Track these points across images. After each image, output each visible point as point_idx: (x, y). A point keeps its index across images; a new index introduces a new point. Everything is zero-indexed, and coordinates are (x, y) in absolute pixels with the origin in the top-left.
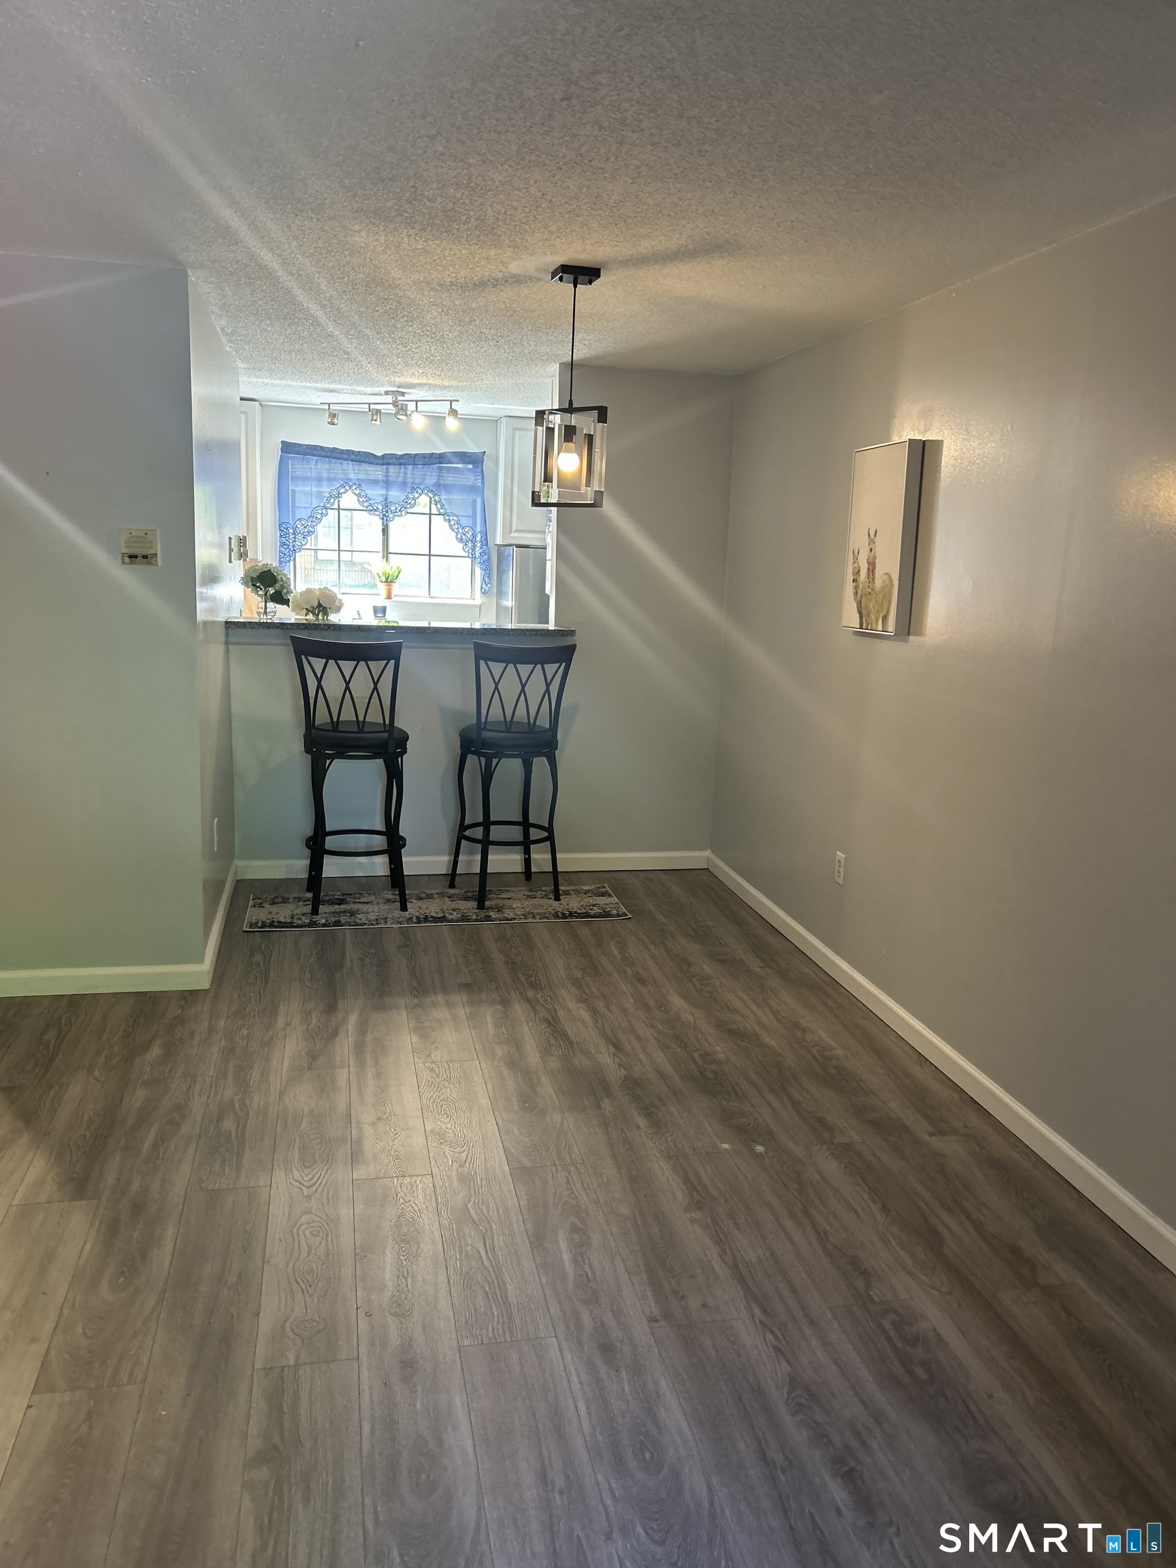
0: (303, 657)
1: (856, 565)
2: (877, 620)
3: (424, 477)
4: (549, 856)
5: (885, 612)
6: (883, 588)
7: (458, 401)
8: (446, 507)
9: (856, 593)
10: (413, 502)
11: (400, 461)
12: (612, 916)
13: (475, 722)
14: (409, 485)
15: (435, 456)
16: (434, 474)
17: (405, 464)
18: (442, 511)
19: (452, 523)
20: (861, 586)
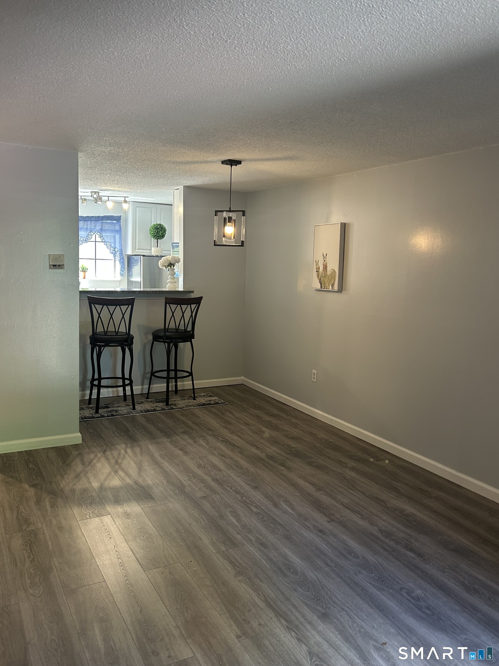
0: (92, 304)
1: (318, 266)
2: (329, 286)
3: (95, 226)
4: (191, 382)
5: (333, 283)
6: (331, 274)
7: (128, 197)
8: (105, 239)
9: (318, 276)
10: (91, 237)
11: (85, 219)
12: (220, 404)
13: (163, 328)
14: (89, 229)
15: (100, 217)
16: (100, 225)
17: (87, 221)
18: (103, 240)
19: (108, 245)
20: (320, 274)
